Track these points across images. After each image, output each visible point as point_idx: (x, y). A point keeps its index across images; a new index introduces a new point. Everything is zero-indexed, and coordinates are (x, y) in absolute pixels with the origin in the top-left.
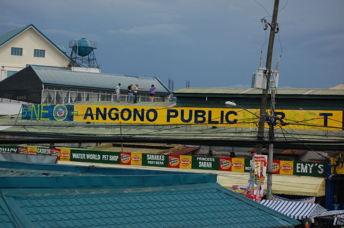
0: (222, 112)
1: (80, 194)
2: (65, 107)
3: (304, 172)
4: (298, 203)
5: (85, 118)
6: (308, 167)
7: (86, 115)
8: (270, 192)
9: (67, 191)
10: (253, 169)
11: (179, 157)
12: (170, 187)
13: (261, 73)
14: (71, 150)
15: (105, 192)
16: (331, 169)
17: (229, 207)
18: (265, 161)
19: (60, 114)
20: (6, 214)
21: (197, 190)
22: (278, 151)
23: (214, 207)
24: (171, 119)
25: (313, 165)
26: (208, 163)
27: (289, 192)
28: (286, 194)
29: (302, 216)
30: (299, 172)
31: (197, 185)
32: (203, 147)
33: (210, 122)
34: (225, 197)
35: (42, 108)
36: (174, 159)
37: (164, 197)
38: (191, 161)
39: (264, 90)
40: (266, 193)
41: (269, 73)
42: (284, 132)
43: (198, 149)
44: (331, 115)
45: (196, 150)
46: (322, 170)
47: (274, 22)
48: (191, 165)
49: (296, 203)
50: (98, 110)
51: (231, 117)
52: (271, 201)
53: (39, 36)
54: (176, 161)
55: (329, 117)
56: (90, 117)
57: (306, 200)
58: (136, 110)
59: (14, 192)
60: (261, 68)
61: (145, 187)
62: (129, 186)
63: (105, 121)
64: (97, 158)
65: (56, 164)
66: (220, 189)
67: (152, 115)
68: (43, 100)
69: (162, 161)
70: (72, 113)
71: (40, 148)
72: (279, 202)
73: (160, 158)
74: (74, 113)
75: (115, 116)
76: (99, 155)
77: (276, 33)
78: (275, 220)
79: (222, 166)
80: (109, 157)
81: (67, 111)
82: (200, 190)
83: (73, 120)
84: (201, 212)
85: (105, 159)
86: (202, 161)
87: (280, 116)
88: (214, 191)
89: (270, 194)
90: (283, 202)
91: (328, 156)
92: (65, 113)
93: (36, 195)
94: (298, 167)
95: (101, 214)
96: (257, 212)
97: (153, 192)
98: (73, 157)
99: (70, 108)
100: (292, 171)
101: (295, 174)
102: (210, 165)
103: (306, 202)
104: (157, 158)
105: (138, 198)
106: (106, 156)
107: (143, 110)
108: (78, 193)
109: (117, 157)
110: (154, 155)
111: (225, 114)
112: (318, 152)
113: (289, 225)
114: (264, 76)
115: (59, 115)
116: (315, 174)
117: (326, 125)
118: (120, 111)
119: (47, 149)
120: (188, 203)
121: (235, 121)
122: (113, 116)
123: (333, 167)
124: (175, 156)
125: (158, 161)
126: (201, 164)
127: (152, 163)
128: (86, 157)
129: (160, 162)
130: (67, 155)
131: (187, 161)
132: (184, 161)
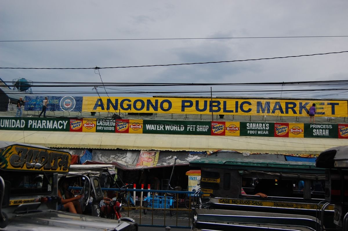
5: (95, 108)
7: (96, 105)
14: (144, 121)
19: (68, 105)
24: (185, 108)
26: (324, 130)
33: (225, 110)
36: (281, 127)
44: (338, 104)
48: (303, 133)
50: (109, 101)
54: (284, 129)
56: (101, 107)
58: (149, 101)
64: (180, 129)
67: (166, 105)
69: (266, 130)
70: (81, 104)
73: (264, 127)
76: (182, 126)
79: (341, 133)
81: (75, 102)
83: (81, 111)
85: (191, 130)
86: (316, 129)
87: (292, 106)
99: (78, 99)
102: (327, 133)
106: (191, 126)
107: (157, 101)
109: (207, 127)
110: (256, 123)
111: (239, 104)
117: (333, 113)
118: (133, 102)
121: (250, 110)
122: (125, 106)
125: (260, 130)
126: (316, 132)
127: (253, 132)
128: (164, 128)
129: (263, 132)
130: (138, 127)
131: (298, 129)
132: (294, 129)
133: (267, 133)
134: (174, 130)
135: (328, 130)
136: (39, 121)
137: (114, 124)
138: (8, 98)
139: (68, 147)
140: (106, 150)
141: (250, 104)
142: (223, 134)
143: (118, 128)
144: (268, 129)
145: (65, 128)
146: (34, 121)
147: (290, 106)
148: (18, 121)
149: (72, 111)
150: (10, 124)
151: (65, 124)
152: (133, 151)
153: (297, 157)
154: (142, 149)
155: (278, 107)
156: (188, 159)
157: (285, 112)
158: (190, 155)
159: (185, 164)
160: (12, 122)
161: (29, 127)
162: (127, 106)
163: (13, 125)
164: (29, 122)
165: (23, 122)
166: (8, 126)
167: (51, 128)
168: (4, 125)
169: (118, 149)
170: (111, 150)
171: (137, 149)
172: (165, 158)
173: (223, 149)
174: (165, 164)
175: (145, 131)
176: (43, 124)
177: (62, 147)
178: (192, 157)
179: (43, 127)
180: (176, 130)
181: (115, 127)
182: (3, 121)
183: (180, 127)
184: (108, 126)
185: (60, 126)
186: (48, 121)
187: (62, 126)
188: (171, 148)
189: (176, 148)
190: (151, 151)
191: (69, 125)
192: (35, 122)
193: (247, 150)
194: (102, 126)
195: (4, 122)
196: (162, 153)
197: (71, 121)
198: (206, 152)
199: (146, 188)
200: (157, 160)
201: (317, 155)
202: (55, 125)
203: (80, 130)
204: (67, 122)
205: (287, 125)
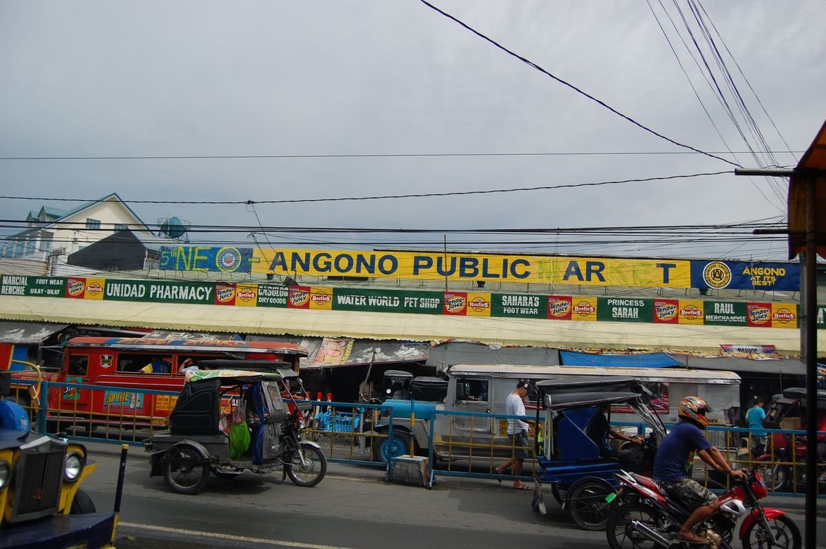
0: (505, 262)
2: (237, 251)
5: (272, 267)
7: (274, 264)
14: (335, 289)
19: (228, 262)
24: (420, 269)
33: (486, 274)
35: (196, 253)
36: (560, 303)
44: (674, 266)
48: (596, 314)
50: (295, 256)
54: (564, 306)
55: (670, 269)
56: (281, 266)
58: (360, 258)
64: (392, 303)
67: (388, 265)
69: (534, 307)
73: (531, 302)
74: (254, 260)
75: (325, 266)
76: (395, 298)
79: (659, 314)
80: (418, 301)
81: (240, 257)
83: (250, 272)
85: (411, 306)
86: (618, 307)
87: (597, 268)
92: (237, 261)
98: (339, 303)
99: (245, 252)
102: (635, 313)
104: (523, 301)
106: (411, 299)
107: (373, 257)
109: (437, 301)
111: (510, 263)
115: (226, 264)
117: (666, 280)
118: (334, 257)
119: (280, 287)
121: (527, 274)
122: (321, 264)
125: (525, 307)
126: (617, 311)
127: (512, 311)
128: (367, 302)
129: (529, 310)
130: (324, 299)
131: (588, 307)
132: (581, 307)
133: (536, 311)
134: (383, 305)
135: (637, 309)
136: (168, 287)
137: (286, 294)
138: (144, 248)
139: (207, 330)
140: (267, 336)
141: (527, 263)
142: (463, 313)
143: (292, 300)
144: (538, 305)
145: (207, 299)
146: (159, 287)
147: (593, 268)
148: (135, 286)
149: (235, 271)
150: (122, 291)
151: (208, 293)
152: (311, 339)
153: (578, 352)
154: (326, 336)
155: (573, 269)
156: (397, 354)
157: (585, 278)
158: (403, 347)
159: (390, 360)
160: (126, 288)
161: (151, 296)
162: (324, 264)
163: (127, 293)
164: (152, 289)
165: (142, 288)
166: (118, 295)
167: (186, 298)
168: (112, 293)
169: (287, 334)
170: (276, 336)
171: (317, 336)
172: (361, 351)
173: (458, 338)
174: (360, 361)
175: (336, 307)
176: (173, 292)
177: (199, 330)
178: (406, 350)
179: (173, 298)
180: (387, 305)
181: (288, 298)
182: (110, 286)
183: (392, 300)
184: (276, 297)
185: (200, 296)
186: (181, 287)
187: (203, 296)
188: (373, 335)
189: (380, 335)
190: (340, 339)
191: (214, 293)
192: (161, 289)
193: (497, 340)
194: (267, 297)
195: (112, 288)
196: (357, 341)
197: (218, 287)
198: (429, 342)
199: (324, 398)
200: (348, 353)
201: (612, 349)
202: (193, 294)
203: (232, 303)
204: (211, 289)
205: (569, 299)
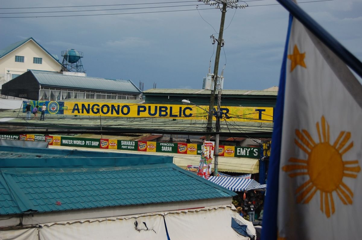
0: (181, 108)
1: (64, 172)
2: (57, 103)
3: (243, 155)
4: (238, 178)
5: (73, 112)
6: (246, 151)
7: (74, 110)
8: (217, 170)
9: (54, 170)
10: (203, 153)
11: (146, 143)
12: (136, 166)
13: (210, 78)
14: (61, 137)
15: (84, 171)
16: (263, 152)
17: (182, 182)
18: (212, 146)
19: (53, 109)
20: (5, 188)
21: (157, 169)
22: (223, 138)
23: (170, 182)
24: (140, 112)
25: (249, 149)
26: (169, 147)
27: (232, 170)
28: (228, 172)
29: (241, 189)
30: (239, 154)
31: (157, 165)
32: (165, 135)
33: (171, 115)
34: (179, 175)
36: (142, 144)
37: (131, 175)
38: (155, 145)
39: (212, 91)
40: (213, 171)
41: (216, 78)
42: (228, 124)
43: (162, 137)
44: (264, 110)
45: (160, 137)
46: (257, 153)
47: (221, 38)
48: (156, 149)
49: (237, 178)
50: (83, 106)
51: (188, 112)
52: (217, 177)
53: (37, 47)
54: (144, 146)
55: (262, 112)
56: (77, 111)
57: (244, 176)
58: (113, 106)
59: (11, 171)
60: (210, 74)
61: (116, 166)
62: (104, 166)
63: (88, 114)
64: (82, 143)
65: (46, 149)
66: (175, 168)
67: (125, 110)
68: (40, 98)
70: (63, 108)
71: (36, 135)
72: (223, 178)
73: (132, 144)
74: (65, 108)
76: (83, 141)
77: (222, 46)
78: (218, 192)
79: (179, 150)
80: (91, 142)
81: (59, 106)
82: (160, 169)
83: (63, 114)
84: (160, 186)
85: (88, 145)
87: (225, 111)
88: (170, 170)
89: (216, 171)
90: (226, 178)
91: (261, 142)
92: (57, 108)
93: (29, 173)
94: (238, 151)
95: (81, 188)
96: (204, 186)
97: (122, 171)
98: (63, 143)
99: (61, 104)
100: (234, 154)
101: (236, 156)
102: (170, 149)
103: (244, 178)
104: (129, 143)
105: (110, 175)
106: (89, 142)
107: (119, 106)
108: (63, 171)
109: (98, 143)
110: (127, 141)
111: (183, 109)
112: (254, 139)
113: (229, 196)
114: (212, 80)
116: (251, 156)
117: (260, 118)
118: (101, 107)
119: (42, 136)
120: (150, 179)
121: (190, 115)
122: (95, 110)
123: (265, 151)
124: (143, 142)
126: (164, 148)
127: (125, 147)
128: (73, 142)
130: (58, 141)
131: (153, 146)
132: (150, 146)
135: (171, 147)
137: (45, 139)
149: (57, 114)
162: (97, 110)
180: (80, 144)
181: (45, 141)
184: (41, 140)
194: (38, 140)
197: (20, 136)
204: (18, 136)
